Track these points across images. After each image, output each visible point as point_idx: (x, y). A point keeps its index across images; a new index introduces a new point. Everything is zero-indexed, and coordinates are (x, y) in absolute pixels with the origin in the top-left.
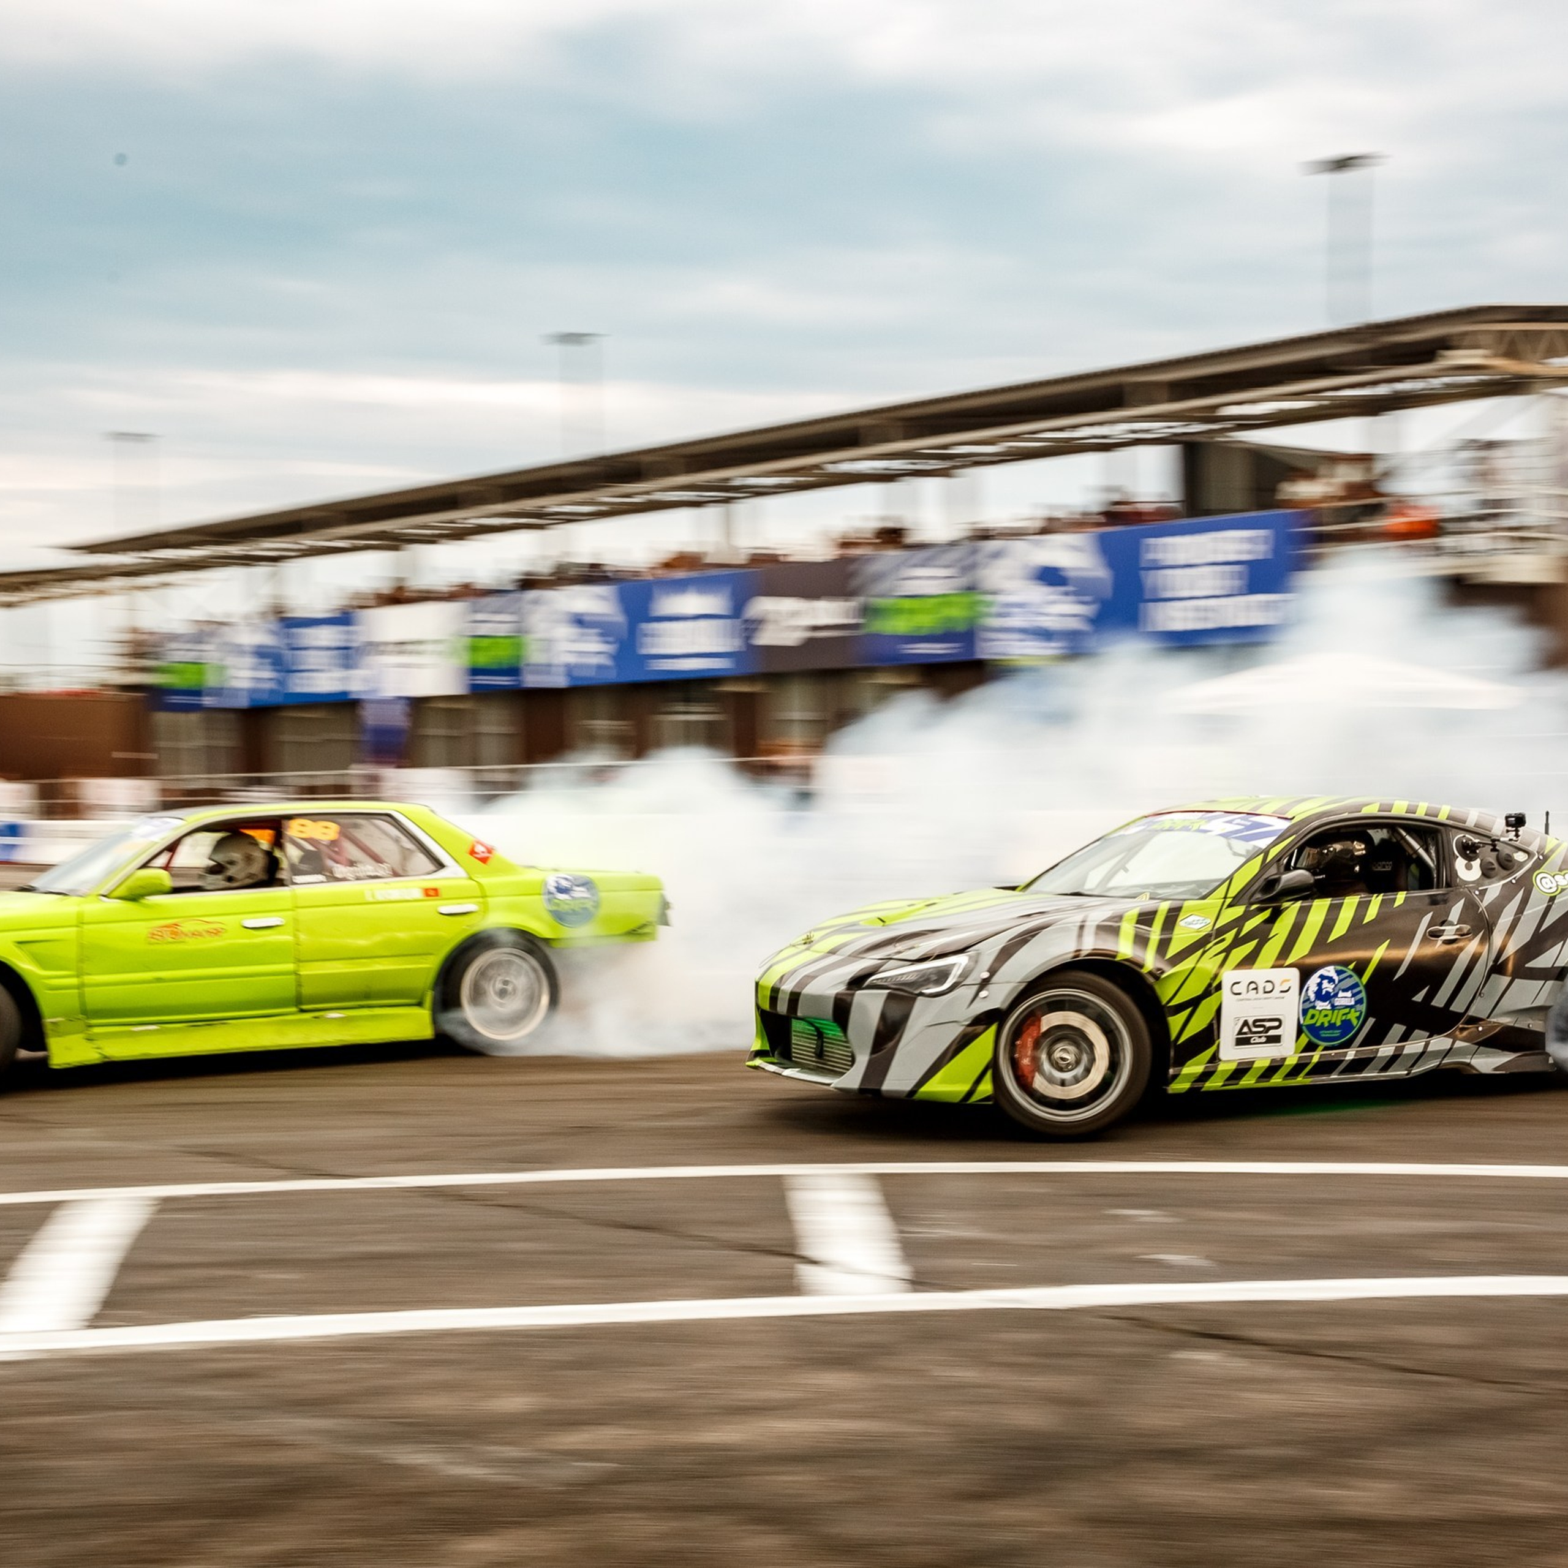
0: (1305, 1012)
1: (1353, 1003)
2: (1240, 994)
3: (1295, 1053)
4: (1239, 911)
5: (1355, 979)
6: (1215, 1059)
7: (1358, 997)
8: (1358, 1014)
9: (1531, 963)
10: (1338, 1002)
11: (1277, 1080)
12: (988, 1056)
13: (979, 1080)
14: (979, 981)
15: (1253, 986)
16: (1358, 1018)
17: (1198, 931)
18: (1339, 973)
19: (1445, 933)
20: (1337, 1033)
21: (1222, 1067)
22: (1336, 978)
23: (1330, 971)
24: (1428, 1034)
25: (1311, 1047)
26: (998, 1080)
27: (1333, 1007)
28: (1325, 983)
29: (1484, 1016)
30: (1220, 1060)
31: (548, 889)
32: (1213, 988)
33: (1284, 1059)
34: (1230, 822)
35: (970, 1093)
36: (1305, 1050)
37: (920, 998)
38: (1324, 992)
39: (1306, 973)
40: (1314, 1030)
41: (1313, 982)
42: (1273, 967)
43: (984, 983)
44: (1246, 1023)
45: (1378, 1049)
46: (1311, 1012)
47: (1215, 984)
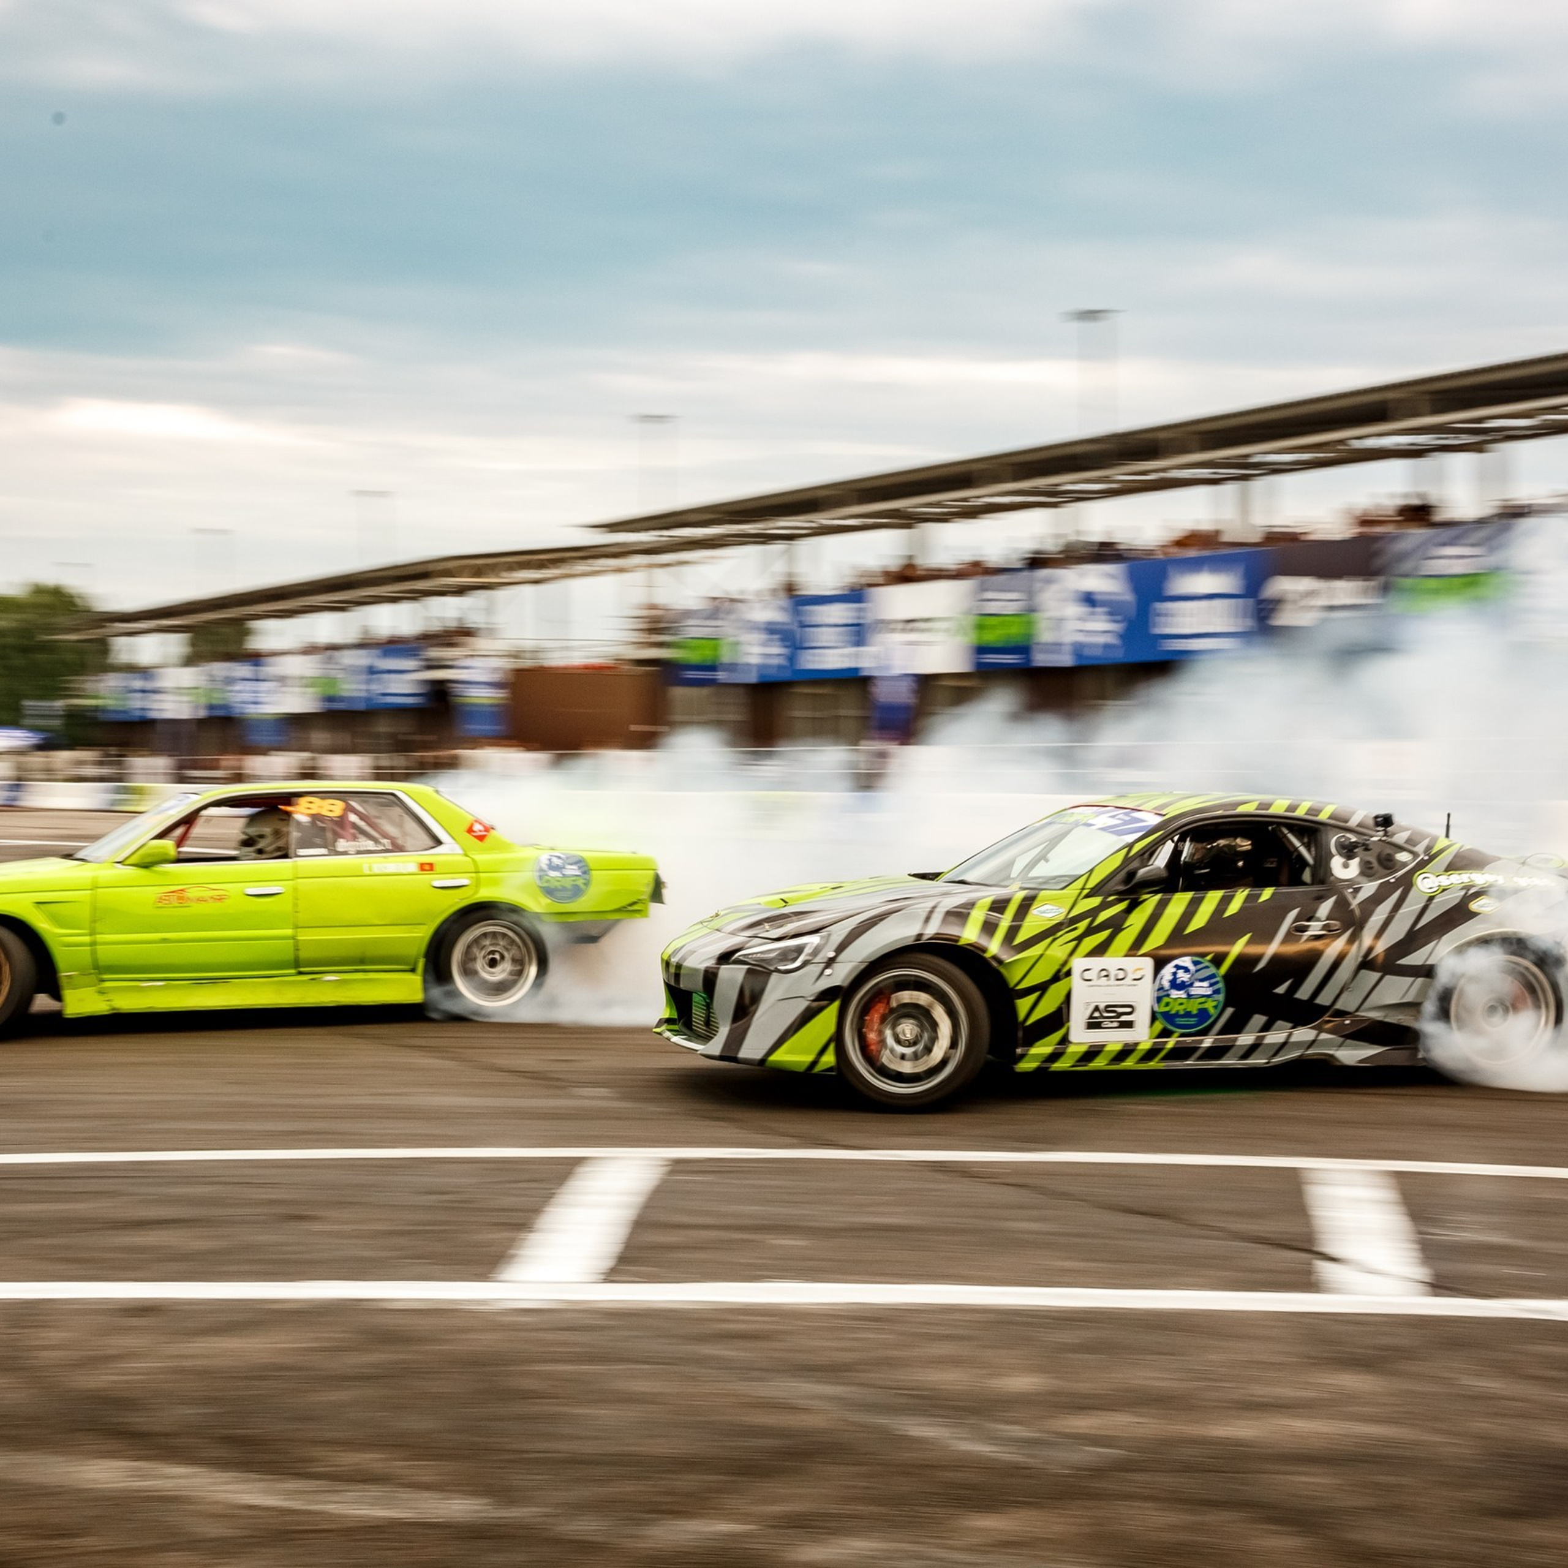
0: (1159, 1000)
1: (1209, 992)
2: (1090, 980)
3: (1150, 1038)
4: (1096, 901)
5: (1213, 970)
6: (1065, 1041)
7: (1216, 987)
8: (1214, 1004)
9: (1404, 959)
10: (1194, 991)
11: (1129, 1064)
12: (832, 1028)
13: (823, 1051)
14: (825, 960)
15: (1104, 973)
16: (1215, 1007)
17: (1050, 919)
18: (1195, 963)
19: (1311, 929)
20: (1193, 1021)
21: (1071, 1049)
22: (1192, 968)
23: (1186, 961)
24: (1290, 1025)
25: (1165, 1033)
26: (841, 1052)
27: (1189, 996)
28: (1181, 973)
29: (1351, 1009)
30: (1070, 1042)
31: (541, 867)
32: (1061, 974)
33: (1137, 1044)
34: (1113, 817)
35: (814, 1063)
36: (1159, 1037)
37: (774, 974)
38: (1178, 981)
39: (1160, 964)
40: (1168, 1017)
41: (1167, 971)
42: (1126, 956)
43: (830, 962)
44: (1097, 1009)
45: (1236, 1039)
46: (1166, 1000)
47: (1065, 969)
